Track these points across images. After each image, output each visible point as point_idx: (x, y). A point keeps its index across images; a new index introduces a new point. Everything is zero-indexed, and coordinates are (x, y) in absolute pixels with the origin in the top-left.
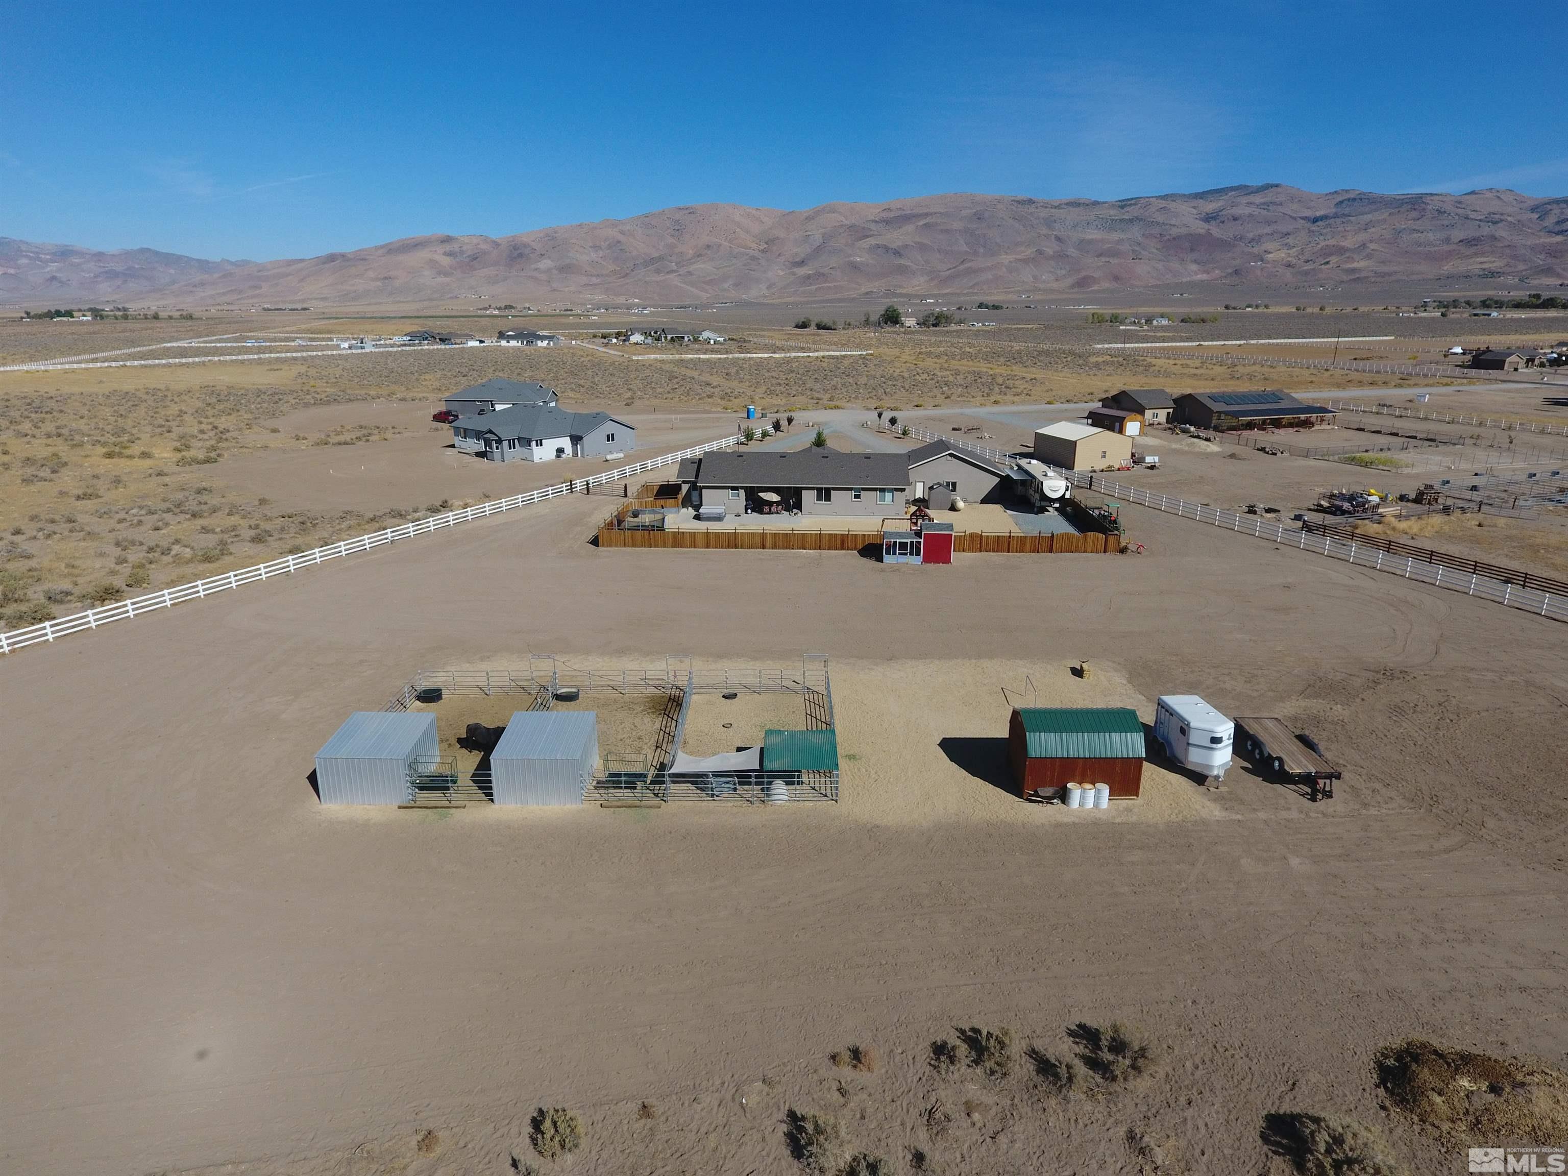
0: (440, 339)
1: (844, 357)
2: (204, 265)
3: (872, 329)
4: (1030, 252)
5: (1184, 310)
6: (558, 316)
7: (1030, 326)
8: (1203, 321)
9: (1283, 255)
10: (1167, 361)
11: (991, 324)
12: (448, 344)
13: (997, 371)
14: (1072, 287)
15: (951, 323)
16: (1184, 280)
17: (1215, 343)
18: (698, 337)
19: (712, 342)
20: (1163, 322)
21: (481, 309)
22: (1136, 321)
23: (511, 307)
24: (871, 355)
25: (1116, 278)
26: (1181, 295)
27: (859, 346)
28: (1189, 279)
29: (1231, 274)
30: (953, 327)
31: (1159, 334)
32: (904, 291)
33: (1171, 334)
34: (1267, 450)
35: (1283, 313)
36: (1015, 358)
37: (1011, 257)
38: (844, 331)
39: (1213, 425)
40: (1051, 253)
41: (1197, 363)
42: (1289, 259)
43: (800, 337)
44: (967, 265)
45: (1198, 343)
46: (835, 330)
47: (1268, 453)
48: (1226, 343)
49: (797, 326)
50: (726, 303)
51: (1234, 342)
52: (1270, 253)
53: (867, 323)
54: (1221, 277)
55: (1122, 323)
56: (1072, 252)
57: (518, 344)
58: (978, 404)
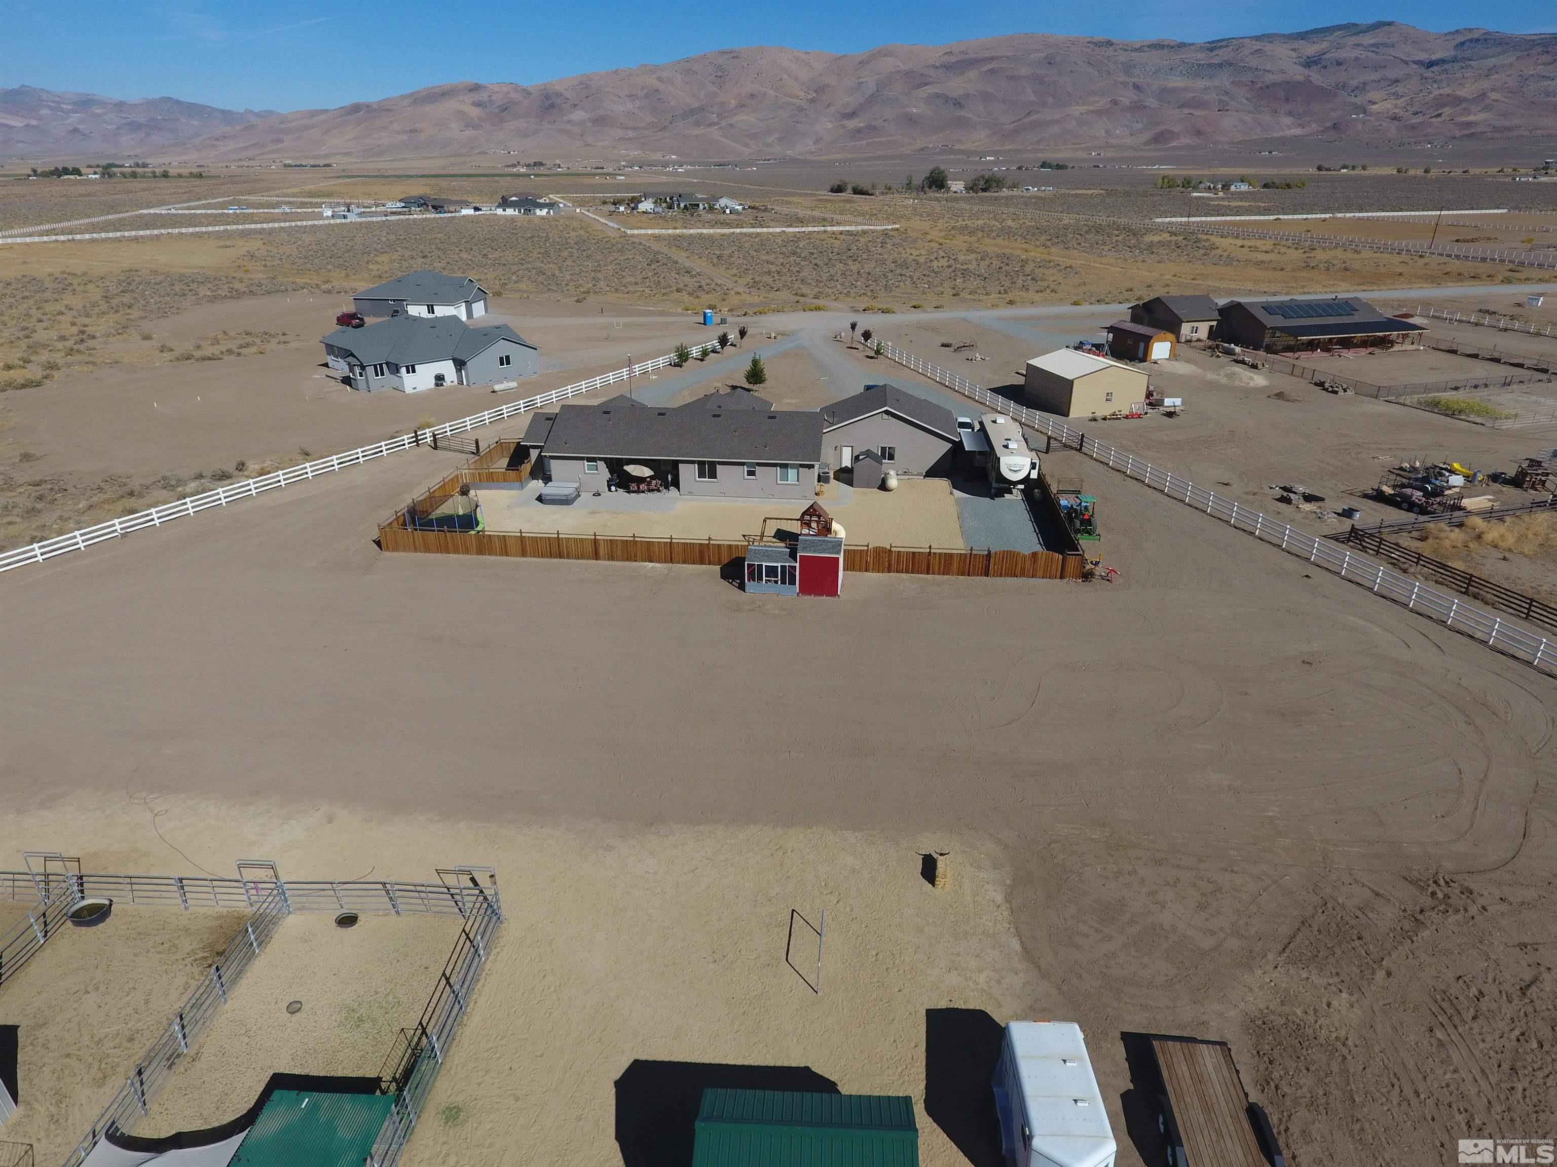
0: (433, 207)
1: (864, 232)
2: (227, 116)
3: (914, 195)
4: (1103, 103)
5: (1268, 172)
6: (587, 175)
7: (1090, 192)
8: (1289, 186)
9: (1389, 106)
10: (1234, 241)
11: (1048, 188)
12: (440, 212)
13: (1032, 254)
14: (1147, 143)
15: (1003, 187)
16: (1275, 135)
17: (1295, 217)
18: (714, 205)
19: (728, 211)
20: (1242, 187)
21: (509, 166)
22: (1212, 186)
23: (541, 164)
24: (897, 230)
25: (1199, 133)
26: (1270, 152)
27: (889, 219)
28: (1280, 134)
29: (1327, 129)
30: (1005, 192)
31: (1233, 204)
32: (963, 147)
33: (1247, 204)
34: (1327, 385)
35: (1382, 177)
36: (1059, 237)
37: (1084, 109)
38: (882, 197)
39: (1264, 344)
40: (1128, 104)
41: (1269, 244)
42: (1396, 111)
43: (829, 205)
44: (1035, 117)
45: (1276, 217)
46: (872, 195)
47: (1327, 390)
48: (1309, 216)
49: (833, 191)
50: (769, 160)
51: (1318, 216)
52: (1374, 103)
53: (909, 186)
54: (1318, 132)
55: (1196, 189)
56: (1151, 102)
57: (514, 213)
58: (989, 305)
